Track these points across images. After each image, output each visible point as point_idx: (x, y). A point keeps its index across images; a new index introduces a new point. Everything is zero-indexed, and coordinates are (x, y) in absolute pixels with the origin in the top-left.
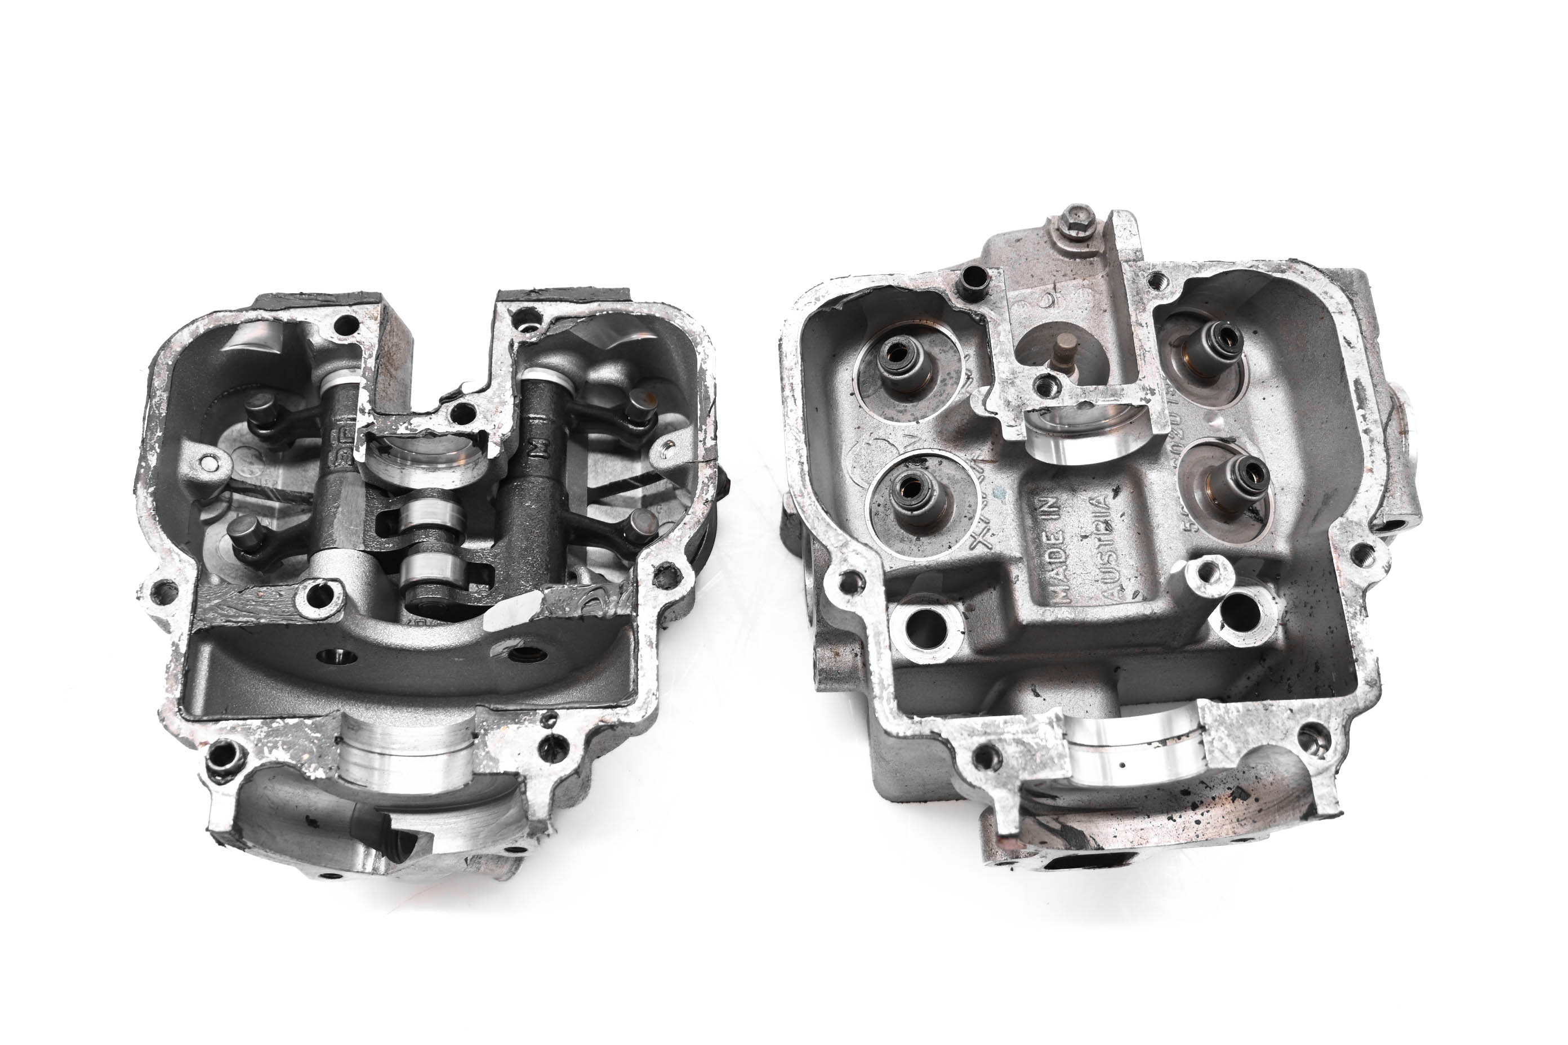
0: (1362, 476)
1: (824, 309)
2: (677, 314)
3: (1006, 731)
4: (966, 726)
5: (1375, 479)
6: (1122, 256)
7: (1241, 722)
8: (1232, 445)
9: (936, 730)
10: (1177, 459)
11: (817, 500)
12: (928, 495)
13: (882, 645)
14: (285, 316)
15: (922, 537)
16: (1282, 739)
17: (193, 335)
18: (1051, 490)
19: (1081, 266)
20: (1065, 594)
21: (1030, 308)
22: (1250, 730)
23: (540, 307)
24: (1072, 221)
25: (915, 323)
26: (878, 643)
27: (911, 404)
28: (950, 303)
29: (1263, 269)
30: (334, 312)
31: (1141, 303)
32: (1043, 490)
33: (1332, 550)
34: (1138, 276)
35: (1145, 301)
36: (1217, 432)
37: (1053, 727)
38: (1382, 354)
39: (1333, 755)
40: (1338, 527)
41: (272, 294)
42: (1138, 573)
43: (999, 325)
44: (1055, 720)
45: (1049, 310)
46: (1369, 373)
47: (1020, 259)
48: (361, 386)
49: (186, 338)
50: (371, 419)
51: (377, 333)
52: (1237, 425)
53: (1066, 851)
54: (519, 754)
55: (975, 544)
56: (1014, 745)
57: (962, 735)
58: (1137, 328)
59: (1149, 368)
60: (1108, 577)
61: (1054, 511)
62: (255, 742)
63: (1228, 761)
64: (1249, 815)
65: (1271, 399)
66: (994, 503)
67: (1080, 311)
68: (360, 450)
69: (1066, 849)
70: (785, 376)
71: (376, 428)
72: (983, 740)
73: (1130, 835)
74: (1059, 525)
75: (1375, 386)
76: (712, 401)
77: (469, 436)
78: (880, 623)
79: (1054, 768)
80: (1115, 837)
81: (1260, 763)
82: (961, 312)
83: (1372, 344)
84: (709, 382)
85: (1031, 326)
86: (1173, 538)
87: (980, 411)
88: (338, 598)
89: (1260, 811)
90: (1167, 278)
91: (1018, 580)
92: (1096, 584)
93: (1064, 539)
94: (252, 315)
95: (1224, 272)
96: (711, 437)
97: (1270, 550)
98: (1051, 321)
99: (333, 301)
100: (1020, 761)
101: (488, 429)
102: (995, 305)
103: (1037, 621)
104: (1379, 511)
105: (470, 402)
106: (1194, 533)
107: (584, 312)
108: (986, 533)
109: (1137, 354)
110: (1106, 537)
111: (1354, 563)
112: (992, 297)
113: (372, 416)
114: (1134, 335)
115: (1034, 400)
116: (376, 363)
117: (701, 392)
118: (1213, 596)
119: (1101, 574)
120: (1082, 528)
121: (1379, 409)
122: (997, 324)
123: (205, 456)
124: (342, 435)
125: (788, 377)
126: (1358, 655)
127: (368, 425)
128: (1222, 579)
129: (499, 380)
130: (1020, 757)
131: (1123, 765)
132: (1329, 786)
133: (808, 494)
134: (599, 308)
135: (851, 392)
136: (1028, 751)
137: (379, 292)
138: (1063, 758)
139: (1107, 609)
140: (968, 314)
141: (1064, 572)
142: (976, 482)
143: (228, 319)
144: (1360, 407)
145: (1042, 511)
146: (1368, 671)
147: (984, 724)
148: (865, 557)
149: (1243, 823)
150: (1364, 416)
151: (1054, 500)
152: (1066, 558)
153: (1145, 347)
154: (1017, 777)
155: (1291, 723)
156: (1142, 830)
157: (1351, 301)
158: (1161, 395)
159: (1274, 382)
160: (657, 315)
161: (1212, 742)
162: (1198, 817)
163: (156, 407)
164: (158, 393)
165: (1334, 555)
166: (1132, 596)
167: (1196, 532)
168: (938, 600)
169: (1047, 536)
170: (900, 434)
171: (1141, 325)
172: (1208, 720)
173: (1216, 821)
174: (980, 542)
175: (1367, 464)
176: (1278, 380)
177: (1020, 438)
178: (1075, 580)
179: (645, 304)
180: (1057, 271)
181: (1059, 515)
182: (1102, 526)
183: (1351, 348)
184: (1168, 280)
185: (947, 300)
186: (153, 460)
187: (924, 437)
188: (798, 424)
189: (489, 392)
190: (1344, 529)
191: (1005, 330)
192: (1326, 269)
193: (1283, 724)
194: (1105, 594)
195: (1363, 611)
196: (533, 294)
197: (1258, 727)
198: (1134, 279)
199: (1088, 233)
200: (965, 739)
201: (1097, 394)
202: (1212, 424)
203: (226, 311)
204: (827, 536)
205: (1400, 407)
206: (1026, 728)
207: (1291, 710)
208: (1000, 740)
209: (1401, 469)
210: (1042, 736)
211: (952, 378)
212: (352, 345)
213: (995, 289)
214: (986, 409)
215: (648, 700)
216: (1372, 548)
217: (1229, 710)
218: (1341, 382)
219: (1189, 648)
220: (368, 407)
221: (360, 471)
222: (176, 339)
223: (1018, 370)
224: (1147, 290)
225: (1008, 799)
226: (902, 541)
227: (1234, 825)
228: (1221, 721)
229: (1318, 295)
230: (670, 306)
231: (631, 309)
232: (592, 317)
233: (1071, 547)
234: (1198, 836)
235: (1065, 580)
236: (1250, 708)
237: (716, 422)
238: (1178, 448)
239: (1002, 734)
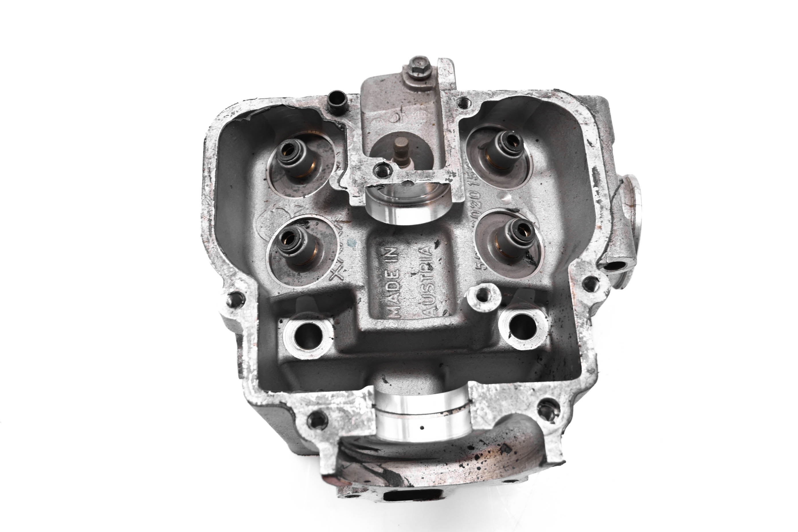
0: (594, 231)
1: (237, 120)
3: (332, 402)
4: (305, 398)
5: (603, 233)
6: (441, 87)
7: (498, 397)
8: (517, 214)
9: (283, 401)
10: (475, 222)
11: (218, 244)
12: (299, 243)
13: (252, 342)
15: (302, 272)
16: (526, 410)
18: (393, 243)
19: (421, 96)
20: (397, 312)
21: (384, 123)
22: (504, 403)
24: (414, 66)
25: (308, 133)
26: (249, 341)
27: (302, 186)
28: (322, 116)
29: (535, 96)
31: (451, 117)
32: (388, 243)
33: (570, 280)
34: (451, 99)
35: (454, 116)
36: (507, 204)
37: (365, 400)
38: (614, 152)
39: (561, 421)
40: (575, 265)
42: (447, 298)
43: (354, 130)
44: (367, 395)
45: (396, 124)
46: (603, 163)
47: (381, 92)
52: (521, 201)
53: (386, 488)
55: (333, 276)
56: (337, 412)
57: (301, 404)
58: (447, 133)
59: (453, 159)
60: (427, 301)
61: (394, 257)
63: (487, 424)
64: (510, 463)
65: (546, 184)
66: (347, 250)
67: (417, 125)
69: (386, 486)
70: (205, 163)
72: (315, 408)
73: (433, 477)
74: (397, 266)
75: (606, 172)
78: (253, 328)
79: (364, 428)
80: (423, 478)
81: (516, 427)
82: (329, 122)
83: (606, 144)
85: (383, 134)
86: (468, 274)
87: (335, 186)
89: (517, 461)
90: (470, 101)
91: (360, 301)
92: (419, 305)
93: (399, 275)
95: (509, 98)
97: (538, 283)
98: (397, 131)
100: (340, 423)
102: (352, 118)
103: (371, 329)
104: (604, 255)
106: (484, 271)
108: (340, 270)
109: (446, 150)
110: (428, 274)
111: (585, 289)
112: (351, 113)
114: (445, 137)
115: (373, 179)
118: (485, 311)
119: (423, 299)
120: (412, 268)
121: (608, 187)
122: (352, 130)
125: (208, 164)
126: (583, 352)
128: (492, 299)
130: (341, 420)
131: (422, 428)
132: (556, 442)
133: (213, 240)
135: (264, 178)
136: (347, 416)
138: (371, 421)
139: (420, 321)
140: (333, 123)
141: (398, 297)
142: (337, 236)
144: (596, 186)
145: (386, 257)
146: (589, 363)
147: (318, 397)
148: (247, 283)
149: (507, 469)
150: (597, 192)
151: (395, 250)
152: (400, 288)
153: (451, 145)
154: (337, 434)
155: (532, 399)
156: (441, 473)
157: (594, 117)
158: (460, 176)
159: (548, 173)
161: (476, 411)
162: (479, 465)
165: (571, 284)
166: (443, 313)
167: (485, 270)
168: (318, 317)
169: (388, 273)
170: (292, 205)
171: (450, 131)
172: (475, 396)
173: (490, 468)
174: (336, 275)
175: (598, 223)
176: (551, 172)
177: (361, 204)
178: (405, 303)
180: (405, 99)
181: (397, 259)
182: (426, 267)
183: (592, 147)
184: (471, 102)
185: (320, 114)
187: (307, 206)
188: (211, 195)
190: (579, 266)
191: (357, 134)
192: (579, 96)
193: (527, 399)
194: (424, 312)
195: (589, 321)
197: (510, 401)
198: (447, 101)
199: (425, 75)
200: (303, 407)
201: (417, 176)
202: (503, 199)
204: (222, 269)
205: (632, 189)
206: (347, 400)
207: (534, 390)
208: (328, 408)
209: (621, 227)
210: (357, 406)
211: (329, 168)
213: (353, 107)
214: (339, 185)
216: (597, 279)
217: (490, 389)
218: (585, 169)
219: (486, 350)
223: (364, 160)
224: (455, 109)
225: (329, 449)
226: (289, 275)
227: (501, 470)
228: (483, 397)
229: (571, 112)
233: (404, 281)
234: (478, 478)
235: (398, 302)
236: (505, 388)
238: (476, 214)
239: (330, 404)
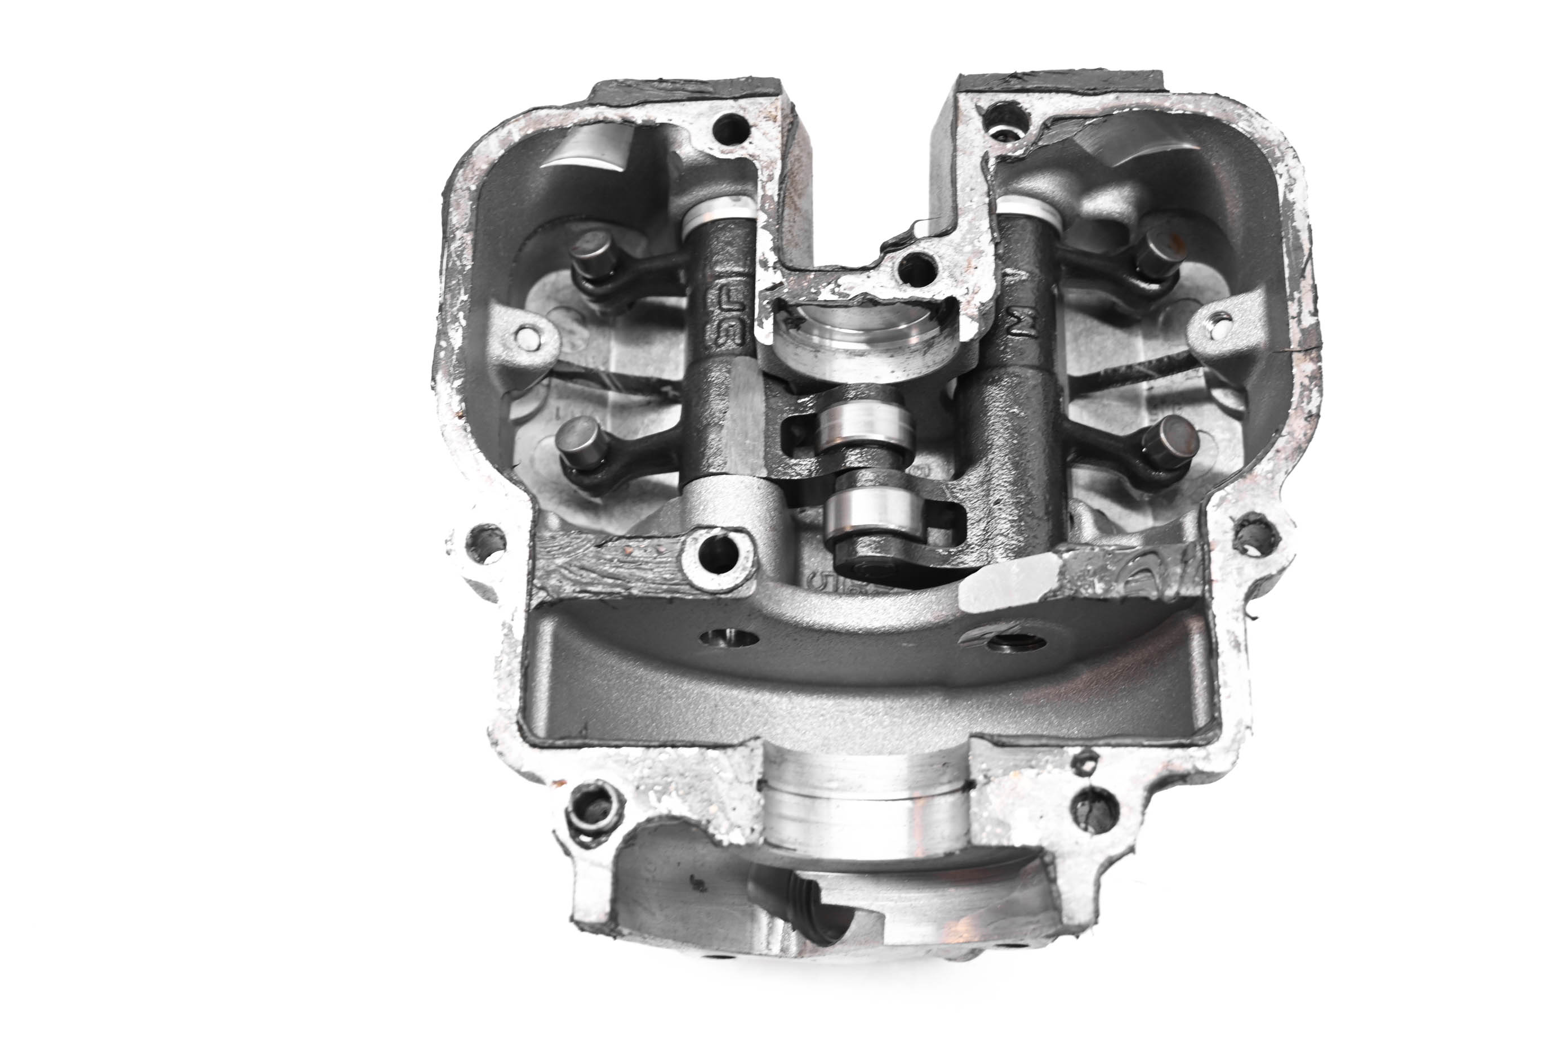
2: (1241, 112)
14: (639, 115)
17: (504, 145)
23: (1025, 101)
30: (711, 108)
41: (616, 81)
48: (760, 224)
49: (494, 150)
50: (777, 277)
51: (778, 143)
54: (1041, 817)
62: (636, 784)
68: (764, 325)
71: (786, 290)
76: (1306, 252)
77: (930, 305)
84: (1300, 223)
88: (747, 558)
94: (589, 113)
96: (1310, 312)
99: (709, 93)
101: (958, 293)
105: (926, 251)
107: (1094, 110)
113: (779, 273)
116: (780, 190)
117: (1288, 239)
123: (522, 328)
124: (724, 298)
127: (774, 287)
129: (970, 216)
134: (1117, 103)
137: (776, 77)
143: (554, 120)
160: (1210, 114)
163: (458, 256)
164: (459, 234)
179: (1190, 97)
186: (456, 338)
189: (955, 236)
196: (1013, 81)
203: (550, 107)
212: (741, 161)
215: (1239, 736)
220: (772, 258)
221: (759, 356)
222: (479, 152)
230: (1227, 98)
231: (1167, 104)
232: (1107, 116)
237: (1314, 287)
